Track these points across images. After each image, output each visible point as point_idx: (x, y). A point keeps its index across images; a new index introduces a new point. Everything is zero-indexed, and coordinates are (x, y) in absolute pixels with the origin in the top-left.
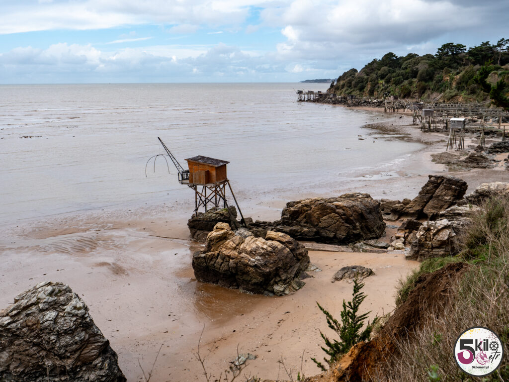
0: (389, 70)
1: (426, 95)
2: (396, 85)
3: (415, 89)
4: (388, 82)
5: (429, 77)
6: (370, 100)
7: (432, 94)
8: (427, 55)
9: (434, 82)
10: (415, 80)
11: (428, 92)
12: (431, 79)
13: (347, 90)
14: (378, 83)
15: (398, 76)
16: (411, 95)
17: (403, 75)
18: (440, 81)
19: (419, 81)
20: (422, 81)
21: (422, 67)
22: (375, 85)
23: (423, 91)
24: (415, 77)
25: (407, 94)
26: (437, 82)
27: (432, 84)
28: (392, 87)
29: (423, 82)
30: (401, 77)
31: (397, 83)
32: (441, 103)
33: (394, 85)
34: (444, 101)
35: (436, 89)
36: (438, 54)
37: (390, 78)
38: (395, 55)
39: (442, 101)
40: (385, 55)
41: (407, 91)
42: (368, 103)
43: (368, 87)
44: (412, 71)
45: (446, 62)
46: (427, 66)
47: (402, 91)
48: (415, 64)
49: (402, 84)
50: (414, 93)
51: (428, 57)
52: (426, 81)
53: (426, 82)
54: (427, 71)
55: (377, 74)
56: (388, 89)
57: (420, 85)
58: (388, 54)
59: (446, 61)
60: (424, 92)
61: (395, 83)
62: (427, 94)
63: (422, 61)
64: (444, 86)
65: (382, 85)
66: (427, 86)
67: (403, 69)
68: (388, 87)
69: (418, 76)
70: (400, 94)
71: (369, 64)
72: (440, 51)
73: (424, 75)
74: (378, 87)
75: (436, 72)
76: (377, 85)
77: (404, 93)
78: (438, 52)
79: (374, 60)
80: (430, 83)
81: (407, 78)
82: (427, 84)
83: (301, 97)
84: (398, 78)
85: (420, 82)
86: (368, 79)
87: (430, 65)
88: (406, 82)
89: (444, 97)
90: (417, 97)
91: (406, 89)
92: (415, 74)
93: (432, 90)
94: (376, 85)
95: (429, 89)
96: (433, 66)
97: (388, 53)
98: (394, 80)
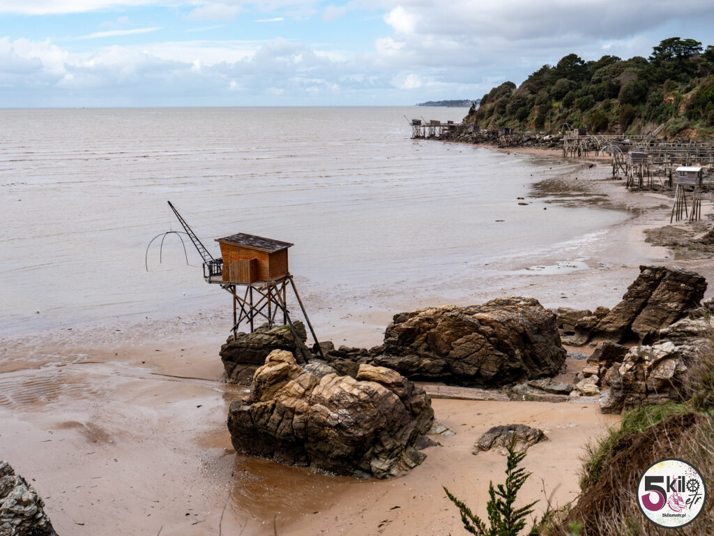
0: (571, 84)
1: (634, 128)
2: (583, 111)
3: (615, 117)
4: (568, 104)
5: (638, 96)
6: (538, 137)
7: (644, 125)
8: (634, 58)
9: (648, 105)
10: (615, 101)
11: (638, 122)
12: (643, 99)
13: (499, 118)
14: (551, 107)
15: (586, 94)
16: (609, 128)
17: (593, 93)
18: (658, 103)
19: (622, 104)
20: (626, 103)
21: (627, 80)
22: (546, 110)
23: (628, 120)
24: (616, 96)
25: (602, 126)
26: (652, 105)
27: (644, 109)
28: (576, 114)
29: (629, 106)
30: (591, 96)
31: (585, 107)
32: (659, 140)
33: (579, 111)
34: (666, 138)
35: (651, 116)
36: (654, 57)
37: (572, 99)
38: (580, 58)
39: (662, 137)
40: (564, 59)
41: (600, 122)
42: (534, 142)
43: (535, 114)
44: (610, 85)
45: (668, 71)
46: (635, 77)
47: (594, 120)
48: (614, 74)
49: (593, 109)
50: (615, 123)
51: (638, 61)
52: (634, 103)
53: (634, 106)
54: (636, 86)
55: (548, 92)
56: (569, 118)
57: (623, 110)
58: (567, 57)
59: (668, 68)
60: (630, 123)
61: (580, 107)
62: (636, 126)
63: (627, 69)
64: (665, 111)
65: (558, 110)
66: (636, 111)
67: (594, 83)
68: (568, 114)
69: (620, 94)
70: (590, 125)
71: (535, 74)
72: (658, 52)
73: (631, 92)
74: (552, 114)
75: (651, 88)
76: (550, 111)
77: (597, 124)
78: (654, 53)
79: (545, 66)
80: (642, 107)
81: (601, 99)
82: (635, 108)
83: (418, 131)
84: (586, 97)
85: (624, 105)
86: (533, 99)
87: (641, 76)
88: (600, 105)
89: (665, 130)
90: (619, 130)
91: (600, 117)
92: (614, 91)
93: (645, 118)
94: (548, 110)
95: (640, 117)
96: (646, 77)
97: (568, 55)
98: (578, 102)
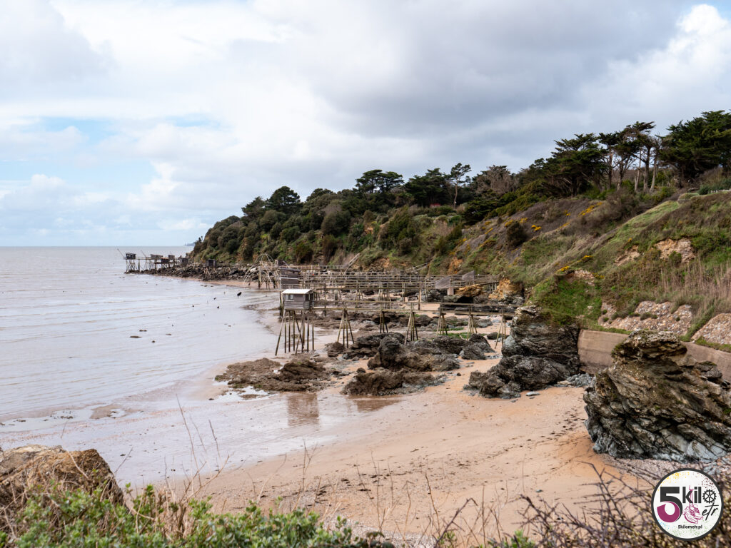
0: (280, 215)
1: (337, 258)
2: (288, 242)
3: (319, 248)
4: (275, 236)
5: (340, 227)
6: (245, 269)
7: (346, 256)
8: (343, 191)
9: (350, 235)
10: (319, 232)
11: (340, 253)
12: (346, 230)
13: (211, 251)
14: (260, 239)
15: (292, 226)
16: (313, 259)
17: (299, 224)
18: (359, 234)
19: (324, 235)
20: (329, 234)
21: (330, 211)
23: (331, 251)
24: (319, 228)
25: (306, 257)
26: (353, 236)
27: (346, 239)
28: (281, 245)
29: (332, 236)
30: (296, 227)
31: (291, 238)
32: (355, 270)
33: (285, 242)
34: (361, 269)
35: (353, 247)
36: (357, 188)
37: (279, 230)
38: (292, 191)
39: (357, 267)
40: (276, 192)
41: (304, 253)
42: (240, 274)
43: (244, 246)
44: (315, 216)
45: (370, 202)
46: (339, 209)
47: (298, 251)
48: (321, 206)
49: (298, 240)
50: (318, 255)
51: (345, 193)
52: (336, 234)
54: (338, 216)
56: (275, 249)
57: (326, 241)
58: (280, 190)
59: (371, 199)
60: (333, 254)
61: (286, 239)
63: (334, 201)
64: (365, 241)
65: (266, 242)
66: (338, 242)
67: (302, 215)
68: (275, 245)
69: (323, 225)
70: (295, 257)
71: (248, 206)
72: (361, 184)
73: (333, 223)
74: (260, 246)
75: (353, 219)
77: (301, 255)
78: (358, 185)
79: (257, 199)
80: (344, 237)
81: (307, 230)
82: (337, 239)
83: (132, 265)
84: (291, 229)
85: (327, 236)
86: (244, 231)
87: (345, 207)
88: (305, 236)
89: (359, 260)
90: (323, 261)
91: (304, 248)
92: (318, 221)
93: (347, 249)
94: (256, 241)
95: (342, 248)
96: (349, 208)
97: (280, 187)
98: (285, 233)
